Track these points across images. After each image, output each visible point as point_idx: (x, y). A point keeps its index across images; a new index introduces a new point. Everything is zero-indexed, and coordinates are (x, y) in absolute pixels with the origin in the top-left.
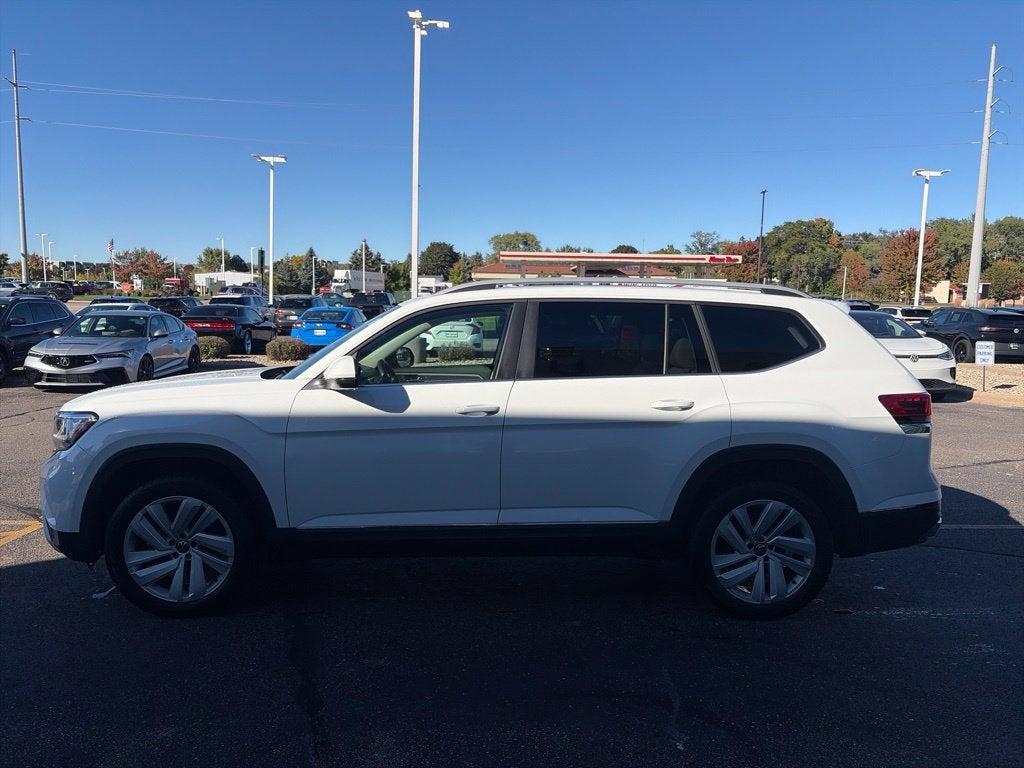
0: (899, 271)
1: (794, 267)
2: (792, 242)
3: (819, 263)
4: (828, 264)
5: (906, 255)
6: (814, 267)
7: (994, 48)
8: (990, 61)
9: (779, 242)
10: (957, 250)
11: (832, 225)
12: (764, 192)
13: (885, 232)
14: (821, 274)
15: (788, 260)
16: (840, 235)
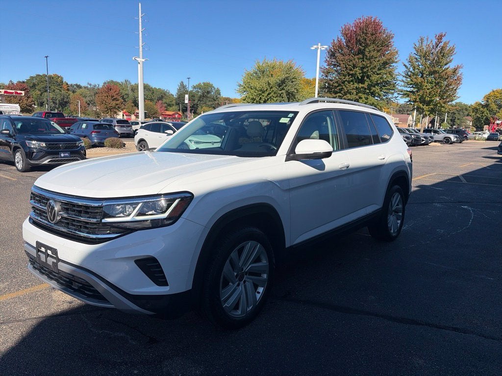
0: (105, 104)
1: (45, 99)
2: (42, 85)
3: (59, 98)
4: (64, 99)
5: (107, 96)
6: (56, 100)
7: (140, 4)
8: (139, 10)
9: (34, 86)
10: (123, 96)
11: (62, 78)
12: (47, 57)
13: (90, 85)
14: (61, 104)
15: (41, 95)
16: (67, 84)
